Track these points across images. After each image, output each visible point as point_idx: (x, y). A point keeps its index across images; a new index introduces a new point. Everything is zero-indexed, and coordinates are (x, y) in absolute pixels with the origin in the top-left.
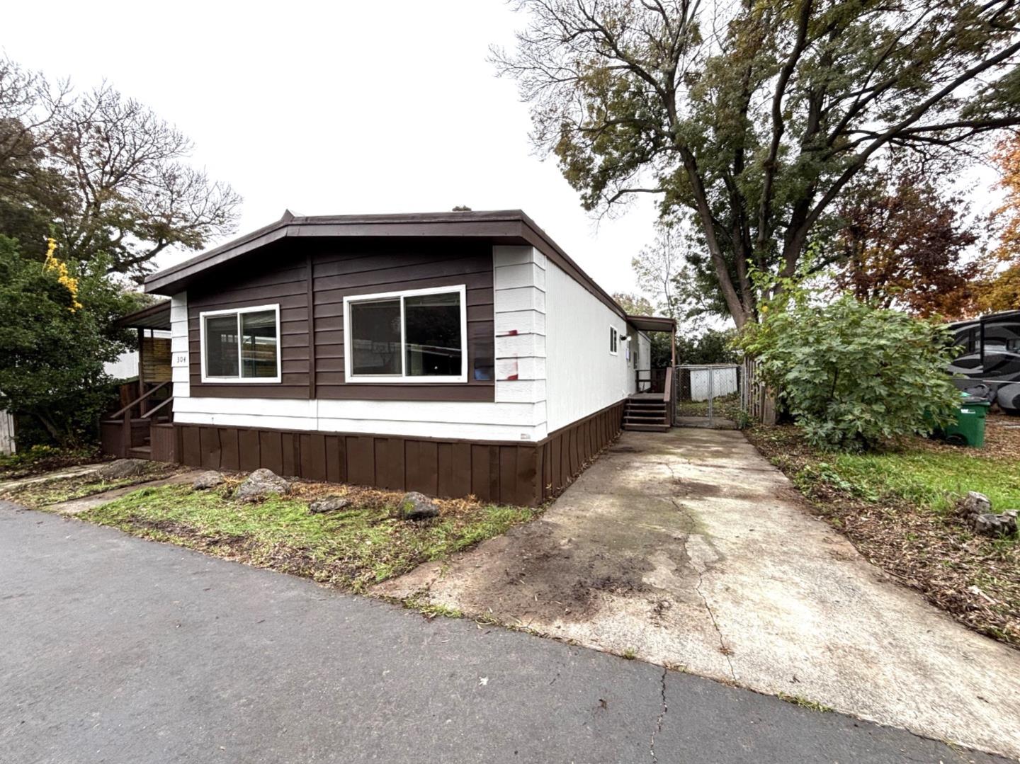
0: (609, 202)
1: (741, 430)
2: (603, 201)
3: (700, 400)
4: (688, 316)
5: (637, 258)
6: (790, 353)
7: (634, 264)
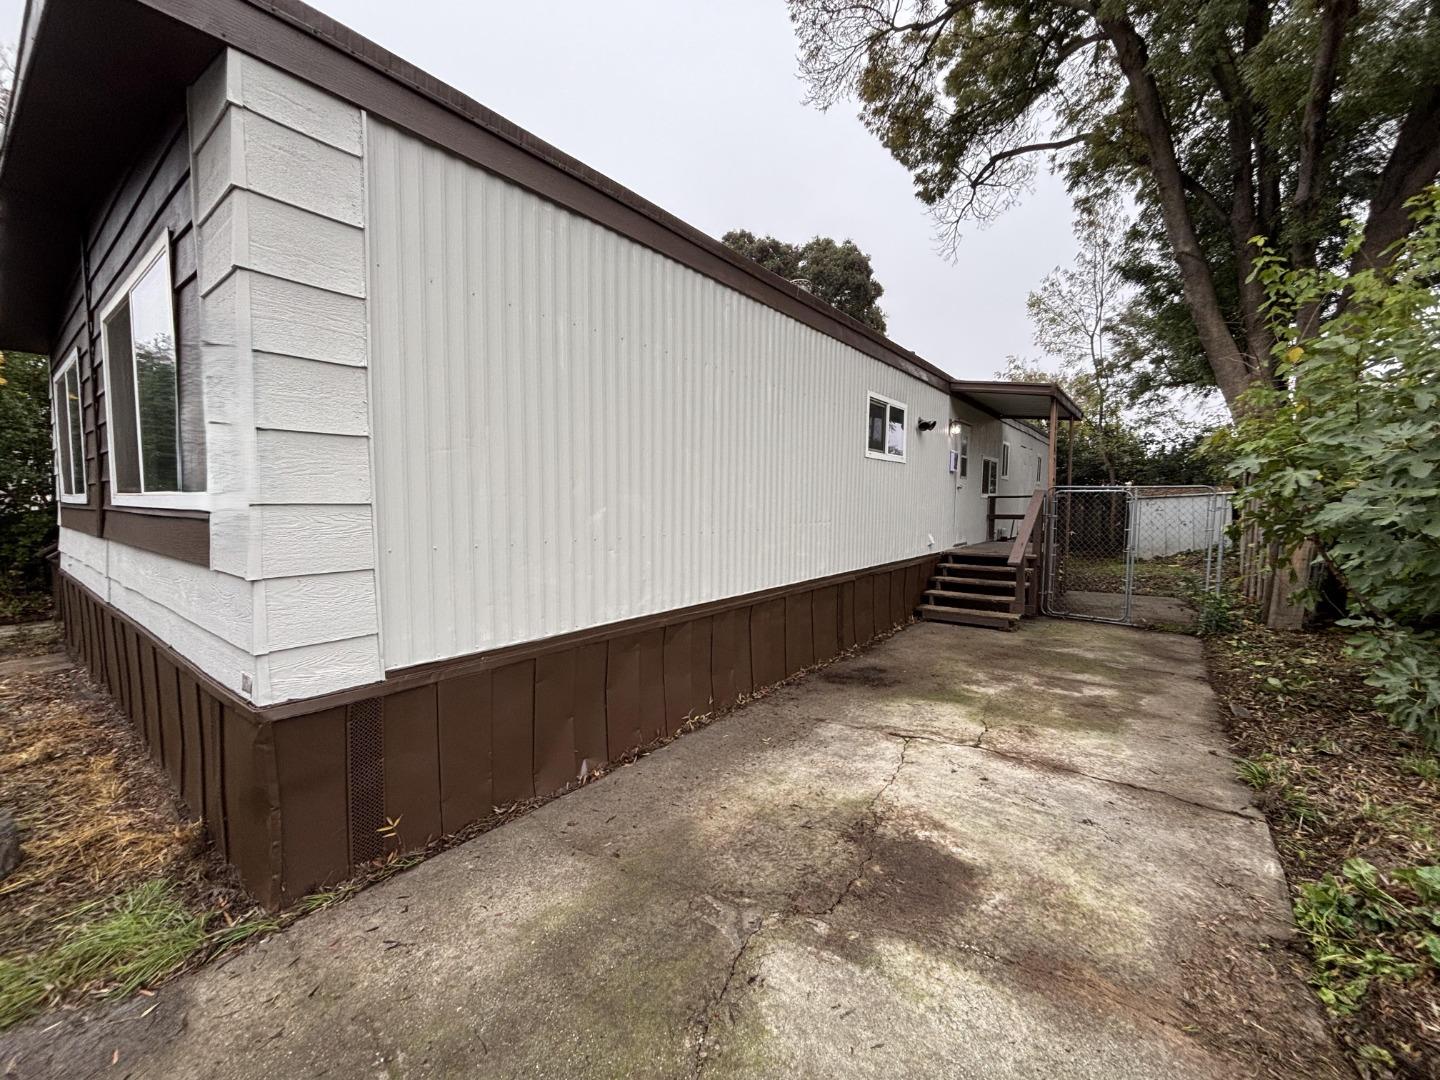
0: (974, 185)
1: (1201, 637)
2: (961, 185)
3: (1147, 556)
4: (1133, 396)
5: (1039, 292)
6: (1341, 445)
7: (1032, 305)
